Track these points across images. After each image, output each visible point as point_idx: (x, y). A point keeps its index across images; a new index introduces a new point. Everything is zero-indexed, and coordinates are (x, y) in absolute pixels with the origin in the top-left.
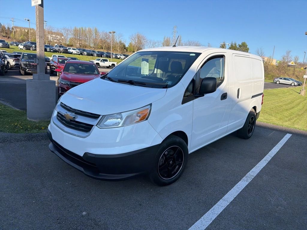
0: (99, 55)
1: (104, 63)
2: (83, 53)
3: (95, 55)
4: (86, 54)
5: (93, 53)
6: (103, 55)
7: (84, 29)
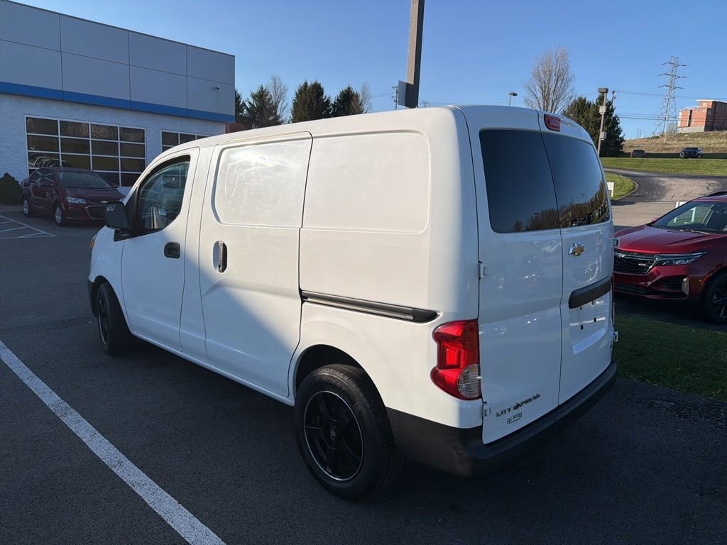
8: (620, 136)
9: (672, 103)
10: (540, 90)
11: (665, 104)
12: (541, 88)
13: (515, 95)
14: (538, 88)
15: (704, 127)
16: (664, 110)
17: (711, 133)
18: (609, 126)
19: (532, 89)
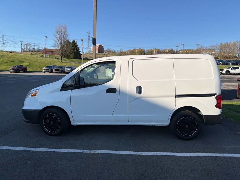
0: (235, 63)
1: (235, 70)
2: (218, 63)
3: (231, 64)
4: (221, 64)
5: (229, 62)
6: (239, 63)
7: (229, 43)
8: (80, 53)
9: (90, 44)
10: (58, 37)
11: (88, 44)
12: (59, 36)
13: (47, 37)
14: (58, 36)
15: (98, 52)
16: (88, 46)
17: (100, 54)
18: (77, 50)
19: (56, 36)
